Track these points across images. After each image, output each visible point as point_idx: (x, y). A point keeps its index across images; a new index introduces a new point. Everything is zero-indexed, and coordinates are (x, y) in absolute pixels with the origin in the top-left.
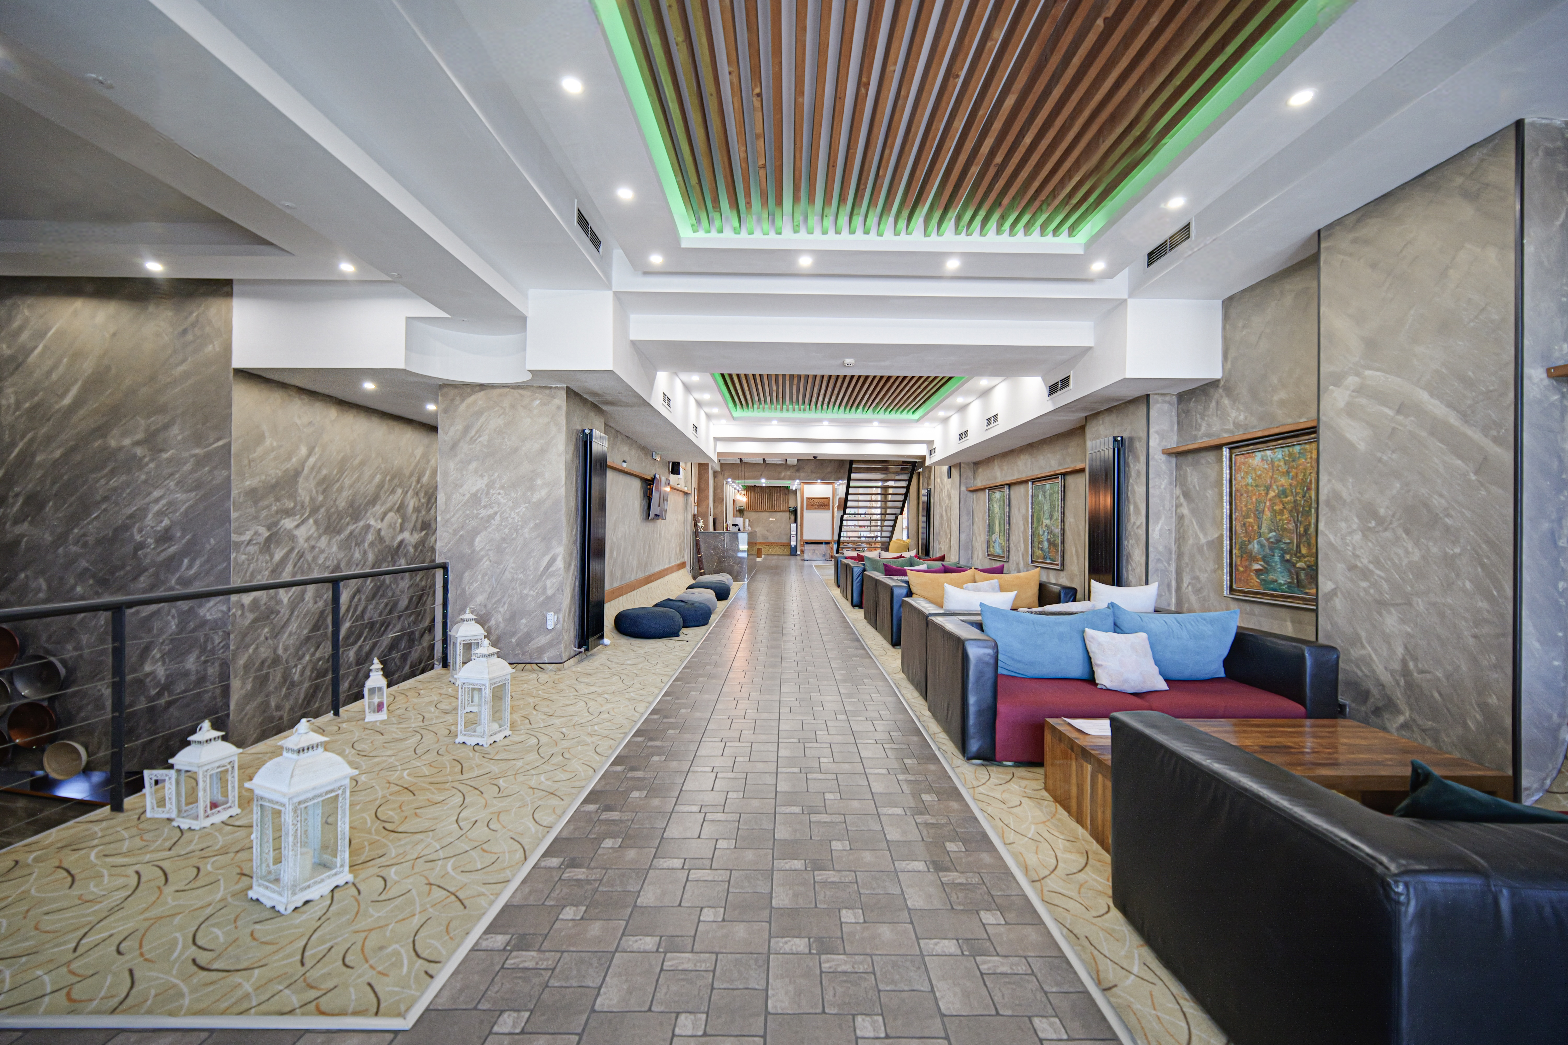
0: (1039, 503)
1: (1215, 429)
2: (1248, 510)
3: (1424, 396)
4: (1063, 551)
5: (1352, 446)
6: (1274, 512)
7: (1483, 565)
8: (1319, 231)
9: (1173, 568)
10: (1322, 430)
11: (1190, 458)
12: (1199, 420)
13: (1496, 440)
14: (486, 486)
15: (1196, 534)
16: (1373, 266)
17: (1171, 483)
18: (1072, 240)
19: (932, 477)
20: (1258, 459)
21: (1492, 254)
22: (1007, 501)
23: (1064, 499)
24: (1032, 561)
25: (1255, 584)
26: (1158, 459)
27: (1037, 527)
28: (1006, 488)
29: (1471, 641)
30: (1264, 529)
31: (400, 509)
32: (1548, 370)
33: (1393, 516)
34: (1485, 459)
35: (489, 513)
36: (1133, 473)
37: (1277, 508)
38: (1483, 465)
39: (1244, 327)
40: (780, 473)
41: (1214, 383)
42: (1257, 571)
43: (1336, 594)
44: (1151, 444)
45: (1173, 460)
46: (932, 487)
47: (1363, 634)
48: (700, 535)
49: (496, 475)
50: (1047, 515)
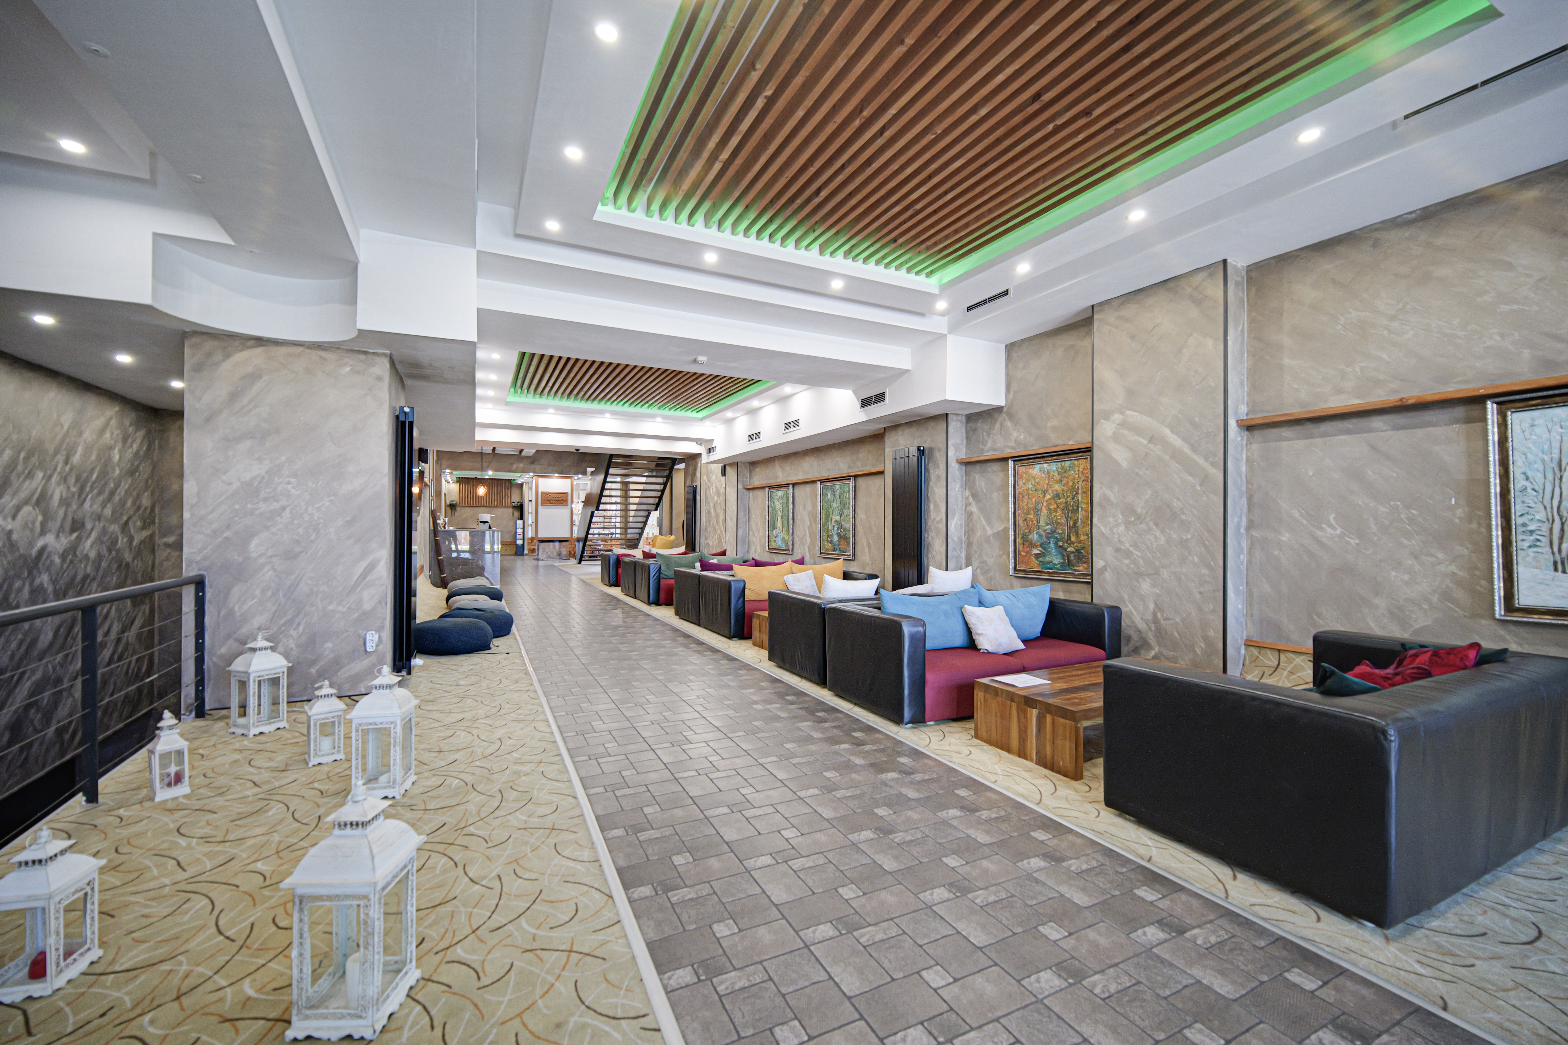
0: (828, 502)
1: (1000, 444)
2: (1029, 509)
3: (1167, 432)
4: (854, 544)
5: (1117, 463)
6: (1050, 510)
7: (1205, 546)
8: (1093, 306)
9: (963, 555)
10: (1095, 450)
11: (978, 467)
12: (986, 437)
13: (1213, 464)
14: (267, 472)
15: (984, 528)
16: (1133, 338)
17: (962, 487)
18: (928, 280)
19: (698, 474)
20: (1036, 470)
21: (1210, 343)
22: (791, 500)
23: (855, 497)
24: (821, 553)
25: (1035, 564)
26: (954, 465)
27: (826, 523)
28: (790, 487)
29: (1198, 596)
30: (1042, 523)
31: (41, 501)
32: (1237, 421)
33: (1147, 513)
34: (1206, 476)
35: (272, 508)
36: (933, 477)
37: (1052, 507)
38: (1205, 480)
39: (1023, 368)
40: (512, 464)
41: (999, 409)
42: (1036, 555)
43: (1106, 570)
44: (949, 454)
45: (964, 468)
46: (697, 484)
47: (1126, 597)
48: (440, 534)
49: (284, 458)
50: (837, 511)
